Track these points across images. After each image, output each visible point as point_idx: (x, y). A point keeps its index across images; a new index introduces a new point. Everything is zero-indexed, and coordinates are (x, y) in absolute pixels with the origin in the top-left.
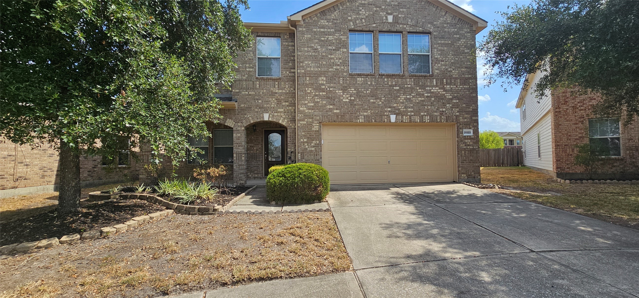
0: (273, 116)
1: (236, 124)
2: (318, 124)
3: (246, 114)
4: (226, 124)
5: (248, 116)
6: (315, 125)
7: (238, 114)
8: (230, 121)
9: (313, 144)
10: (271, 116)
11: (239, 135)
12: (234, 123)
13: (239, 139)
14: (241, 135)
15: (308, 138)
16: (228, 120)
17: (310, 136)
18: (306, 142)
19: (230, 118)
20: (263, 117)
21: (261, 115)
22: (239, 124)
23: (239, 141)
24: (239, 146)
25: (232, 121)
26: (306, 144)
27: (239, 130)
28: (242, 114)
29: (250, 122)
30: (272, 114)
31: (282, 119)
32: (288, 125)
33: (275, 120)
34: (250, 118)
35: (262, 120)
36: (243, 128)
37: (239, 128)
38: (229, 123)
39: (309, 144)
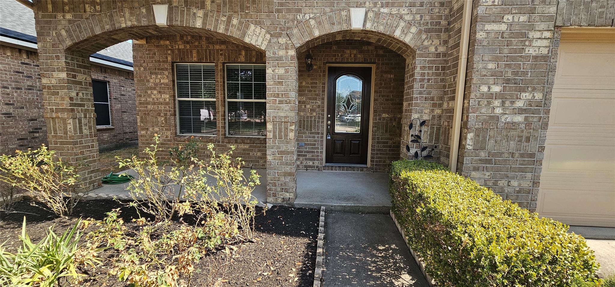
0: (378, 15)
1: (274, 40)
2: (548, 34)
3: (299, 11)
4: (247, 40)
5: (307, 17)
6: (538, 35)
7: (278, 11)
8: (258, 30)
9: (519, 104)
10: (370, 15)
11: (281, 71)
12: (268, 36)
13: (281, 83)
14: (287, 71)
15: (508, 81)
16: (252, 27)
17: (515, 73)
18: (497, 96)
19: (257, 23)
20: (348, 19)
21: (344, 13)
22: (282, 40)
23: (282, 88)
24: (281, 102)
25: (264, 31)
26: (497, 103)
27: (280, 58)
28: (289, 11)
29: (311, 33)
30: (375, 9)
31: (402, 24)
32: (419, 43)
33: (381, 29)
34: (312, 22)
35: (345, 27)
36: (292, 53)
37: (282, 53)
38: (255, 38)
39: (507, 104)
